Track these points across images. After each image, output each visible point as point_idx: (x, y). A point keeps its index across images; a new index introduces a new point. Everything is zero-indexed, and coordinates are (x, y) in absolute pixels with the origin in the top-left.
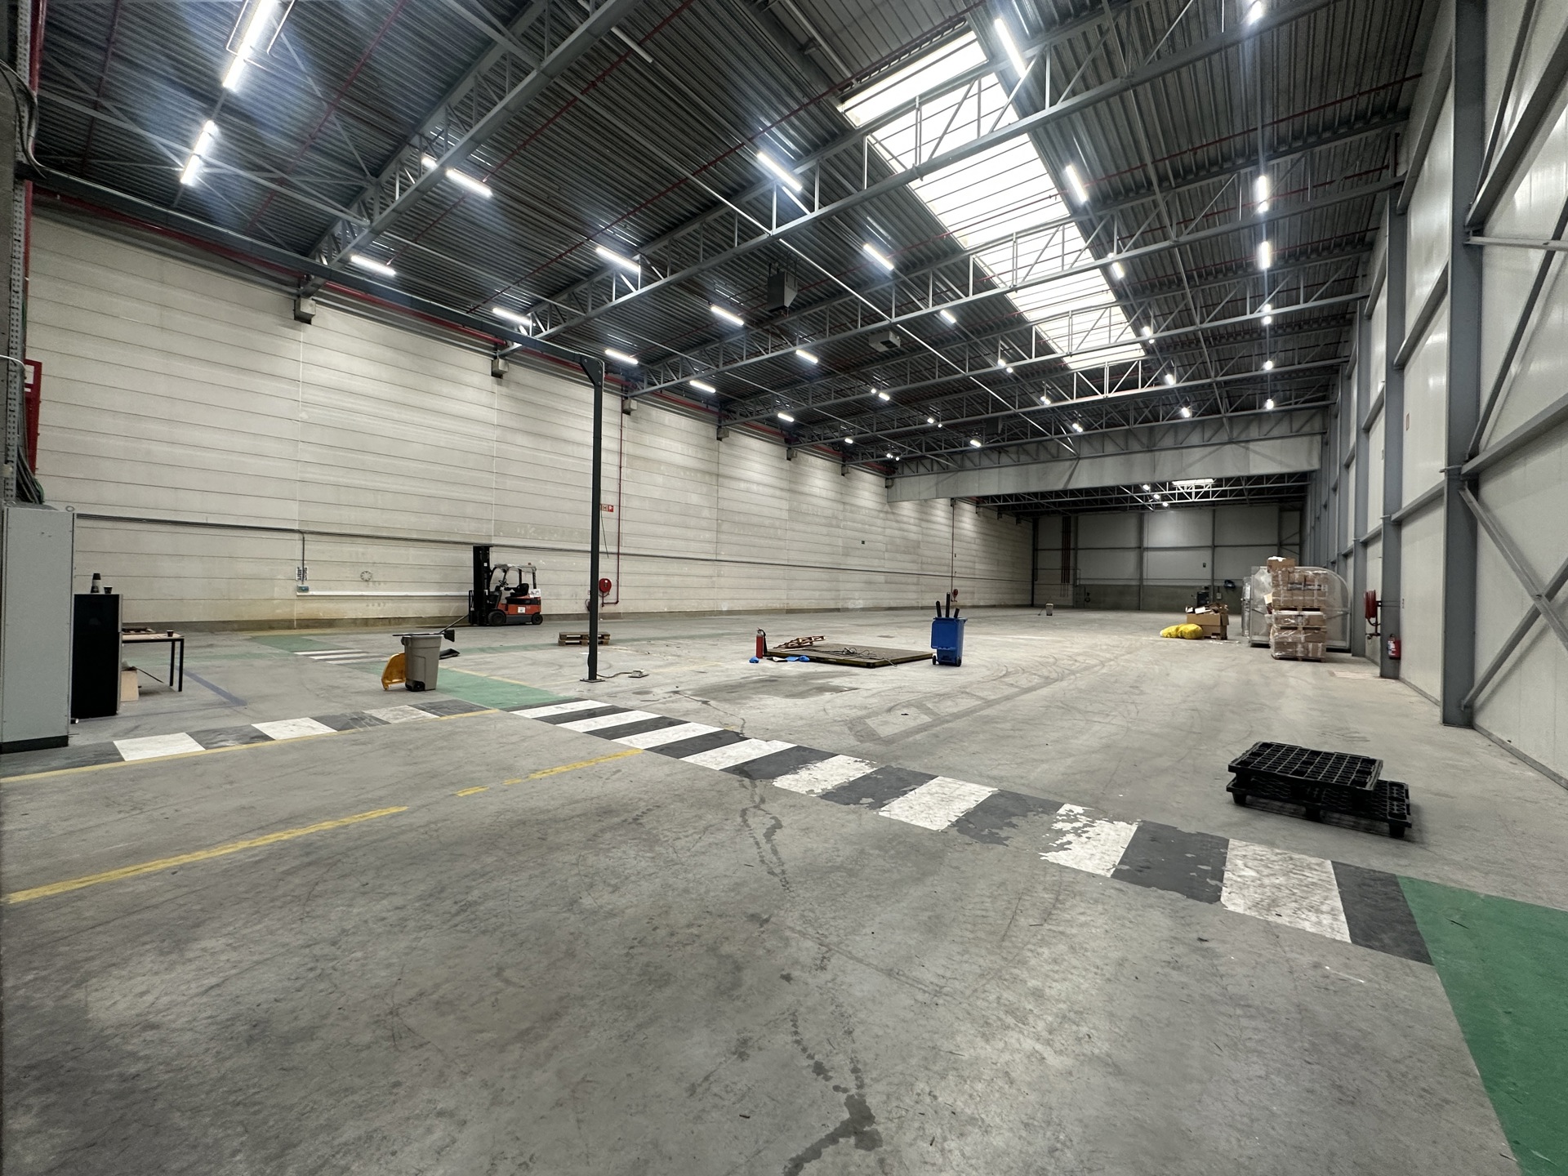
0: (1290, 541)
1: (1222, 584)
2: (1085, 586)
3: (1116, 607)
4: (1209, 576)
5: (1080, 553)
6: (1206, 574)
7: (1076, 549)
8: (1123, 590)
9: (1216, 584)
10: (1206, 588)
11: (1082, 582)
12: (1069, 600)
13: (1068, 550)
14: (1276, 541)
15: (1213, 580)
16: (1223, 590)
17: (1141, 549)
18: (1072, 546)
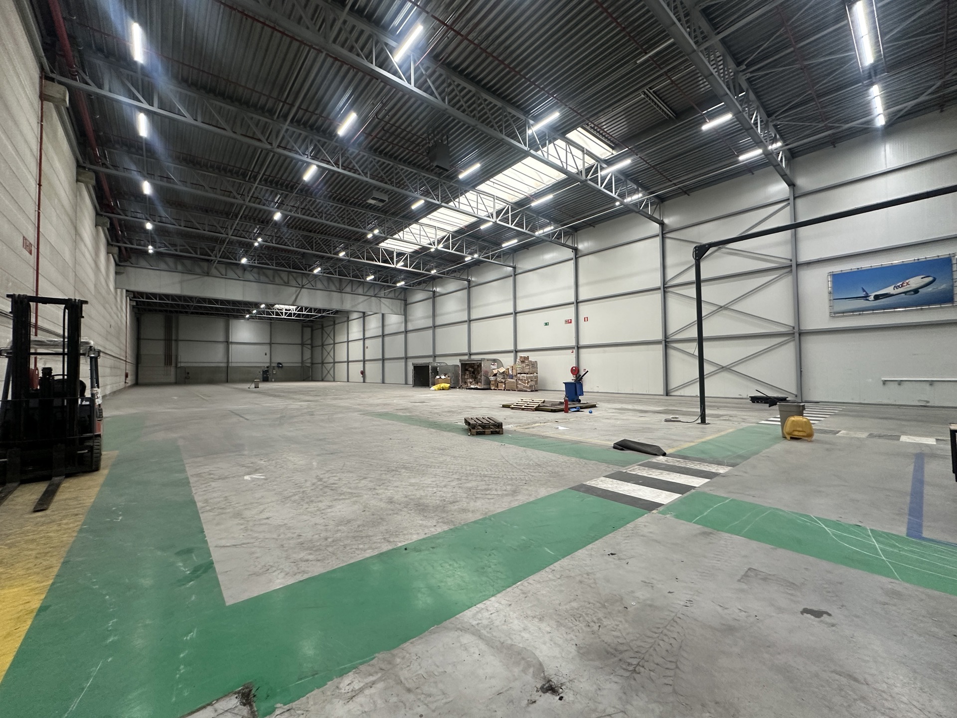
0: (306, 343)
1: (276, 365)
2: (185, 368)
3: (211, 382)
4: (268, 361)
5: (180, 344)
6: (267, 359)
7: (176, 340)
8: (215, 370)
9: (273, 365)
10: (268, 367)
11: (182, 365)
12: (172, 379)
13: (170, 341)
14: (300, 342)
15: (271, 362)
16: (277, 369)
17: (227, 343)
18: (174, 338)
